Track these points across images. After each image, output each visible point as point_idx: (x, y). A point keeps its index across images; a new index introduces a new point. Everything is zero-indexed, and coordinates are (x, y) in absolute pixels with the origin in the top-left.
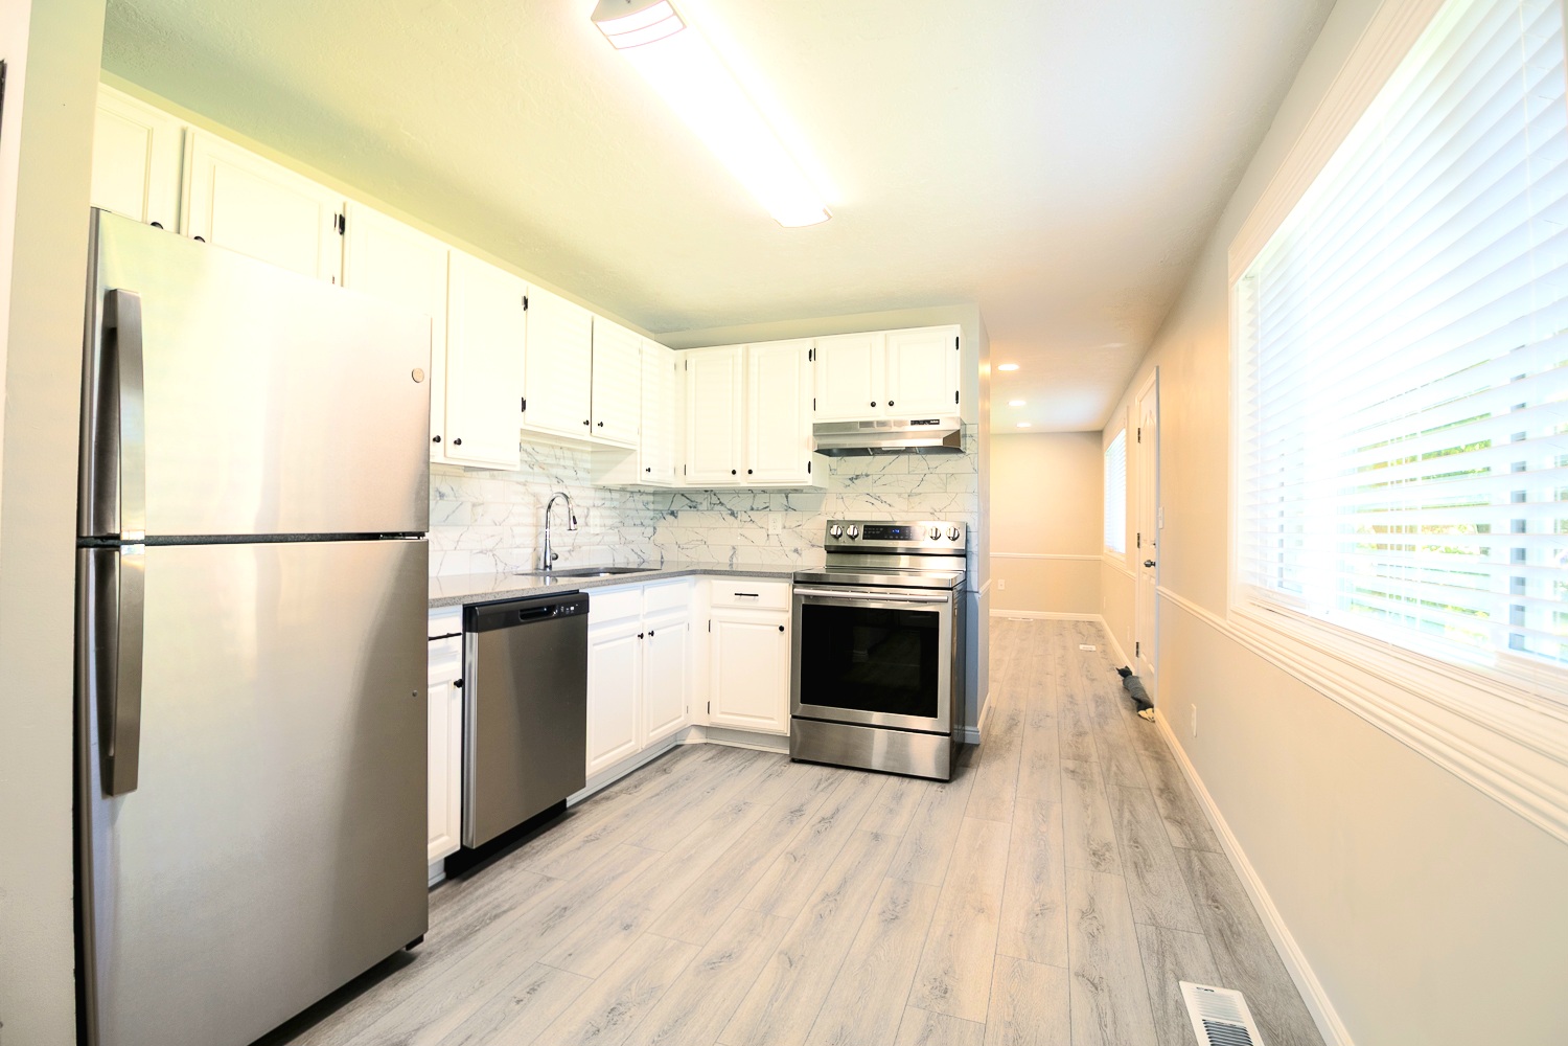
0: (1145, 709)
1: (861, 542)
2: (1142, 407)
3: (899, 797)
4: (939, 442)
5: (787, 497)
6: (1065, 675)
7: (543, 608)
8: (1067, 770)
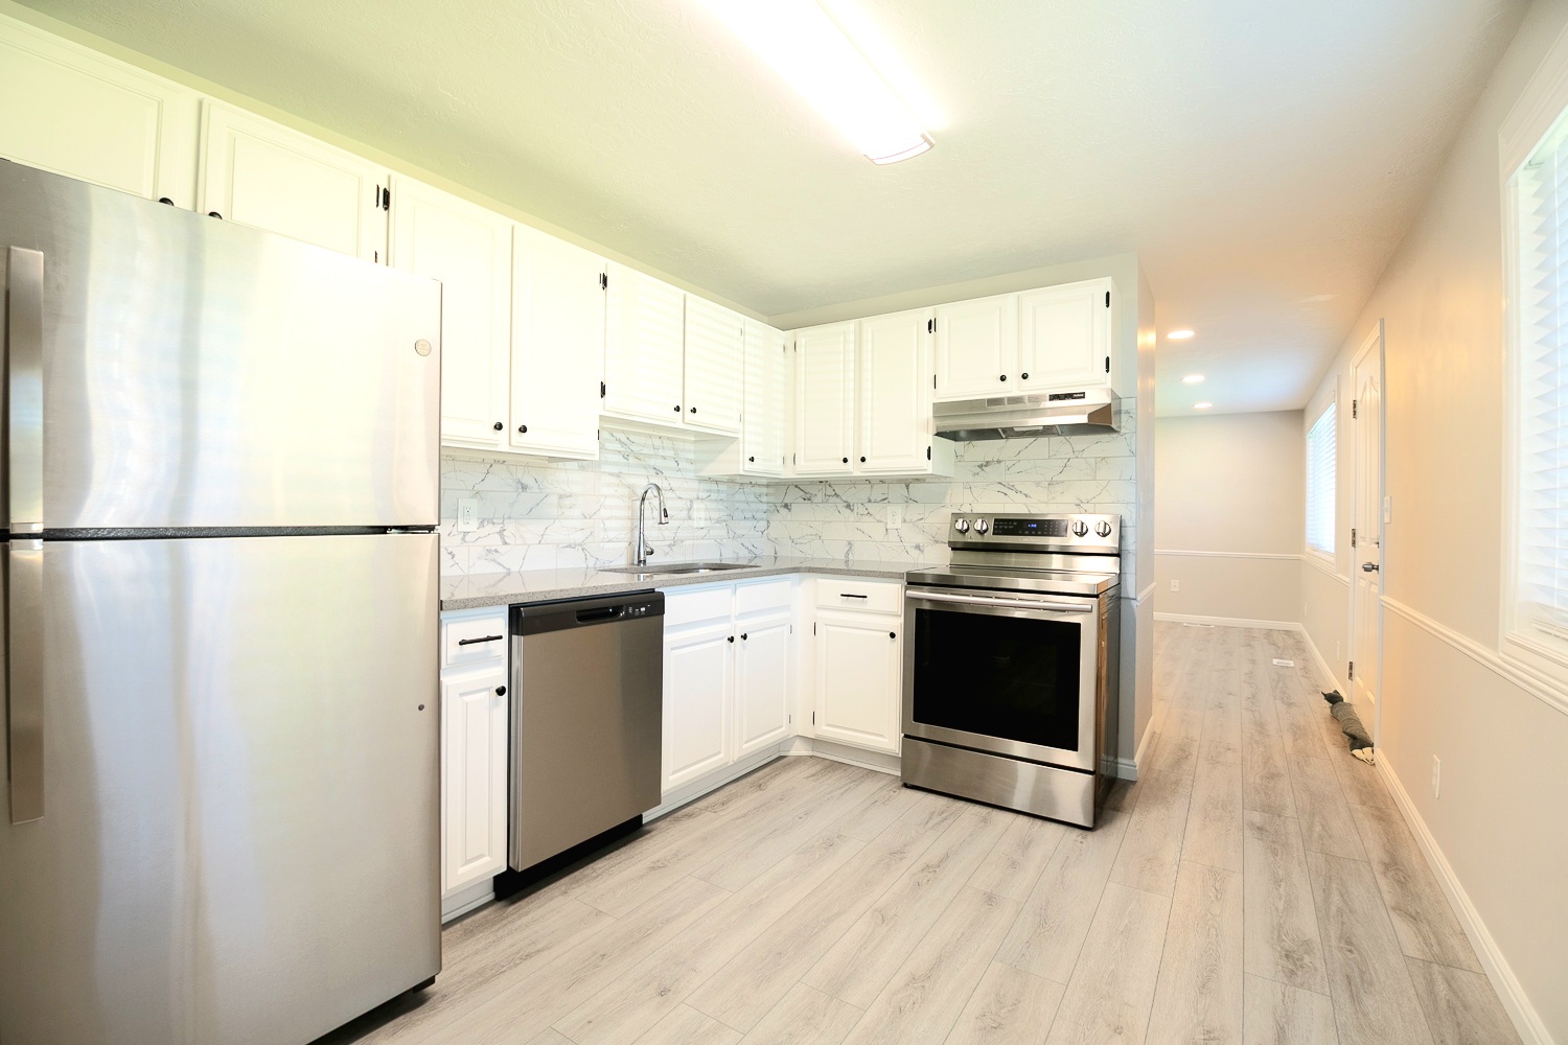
0: (1361, 748)
1: (990, 538)
2: (1361, 376)
3: (1025, 845)
4: (1083, 419)
5: (907, 487)
6: (1254, 697)
7: (608, 608)
8: (1252, 825)
